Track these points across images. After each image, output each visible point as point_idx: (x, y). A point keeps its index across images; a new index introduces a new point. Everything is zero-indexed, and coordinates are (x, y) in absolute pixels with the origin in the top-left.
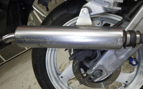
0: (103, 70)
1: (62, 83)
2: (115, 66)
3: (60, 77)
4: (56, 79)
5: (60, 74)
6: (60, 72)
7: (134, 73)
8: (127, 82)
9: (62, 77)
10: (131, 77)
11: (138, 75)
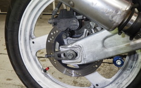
0: (78, 55)
1: (30, 49)
2: (95, 56)
3: (32, 41)
4: (25, 40)
5: (33, 39)
6: (34, 37)
7: (111, 80)
8: (97, 85)
9: (33, 42)
10: (105, 83)
11: (113, 85)
